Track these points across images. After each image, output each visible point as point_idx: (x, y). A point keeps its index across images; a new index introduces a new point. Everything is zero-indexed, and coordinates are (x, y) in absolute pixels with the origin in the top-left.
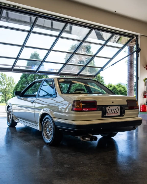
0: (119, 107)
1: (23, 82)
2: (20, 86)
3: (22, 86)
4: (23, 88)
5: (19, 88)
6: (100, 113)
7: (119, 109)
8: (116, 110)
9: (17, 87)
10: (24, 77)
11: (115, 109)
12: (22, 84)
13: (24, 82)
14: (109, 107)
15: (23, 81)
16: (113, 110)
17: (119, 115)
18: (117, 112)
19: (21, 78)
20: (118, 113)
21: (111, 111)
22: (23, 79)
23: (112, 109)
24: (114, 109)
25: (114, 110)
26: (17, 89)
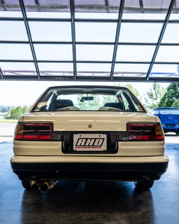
0: (105, 136)
1: (170, 95)
2: (166, 100)
3: (169, 100)
4: (170, 102)
5: (164, 102)
6: (58, 145)
7: (104, 139)
8: (97, 141)
9: (163, 101)
10: (172, 87)
11: (95, 139)
12: (169, 97)
13: (172, 94)
14: (79, 135)
15: (170, 93)
16: (89, 140)
17: (104, 151)
18: (100, 144)
19: (168, 89)
20: (102, 147)
21: (85, 143)
22: (171, 90)
23: (87, 139)
24: (91, 139)
25: (93, 140)
26: (162, 105)
